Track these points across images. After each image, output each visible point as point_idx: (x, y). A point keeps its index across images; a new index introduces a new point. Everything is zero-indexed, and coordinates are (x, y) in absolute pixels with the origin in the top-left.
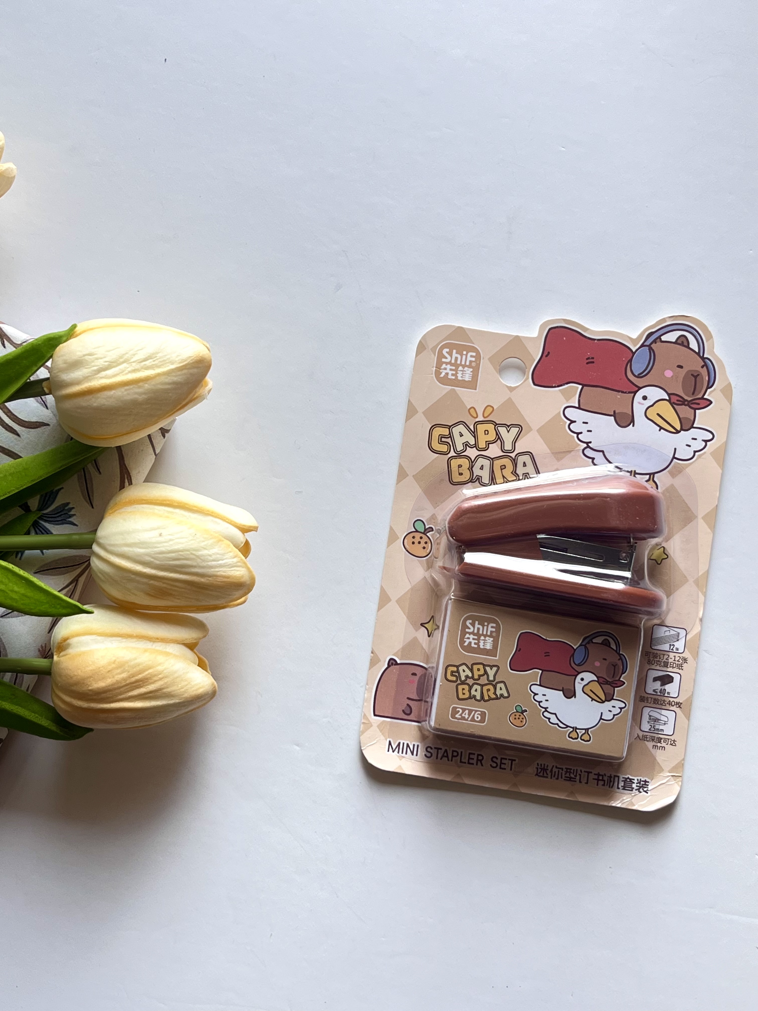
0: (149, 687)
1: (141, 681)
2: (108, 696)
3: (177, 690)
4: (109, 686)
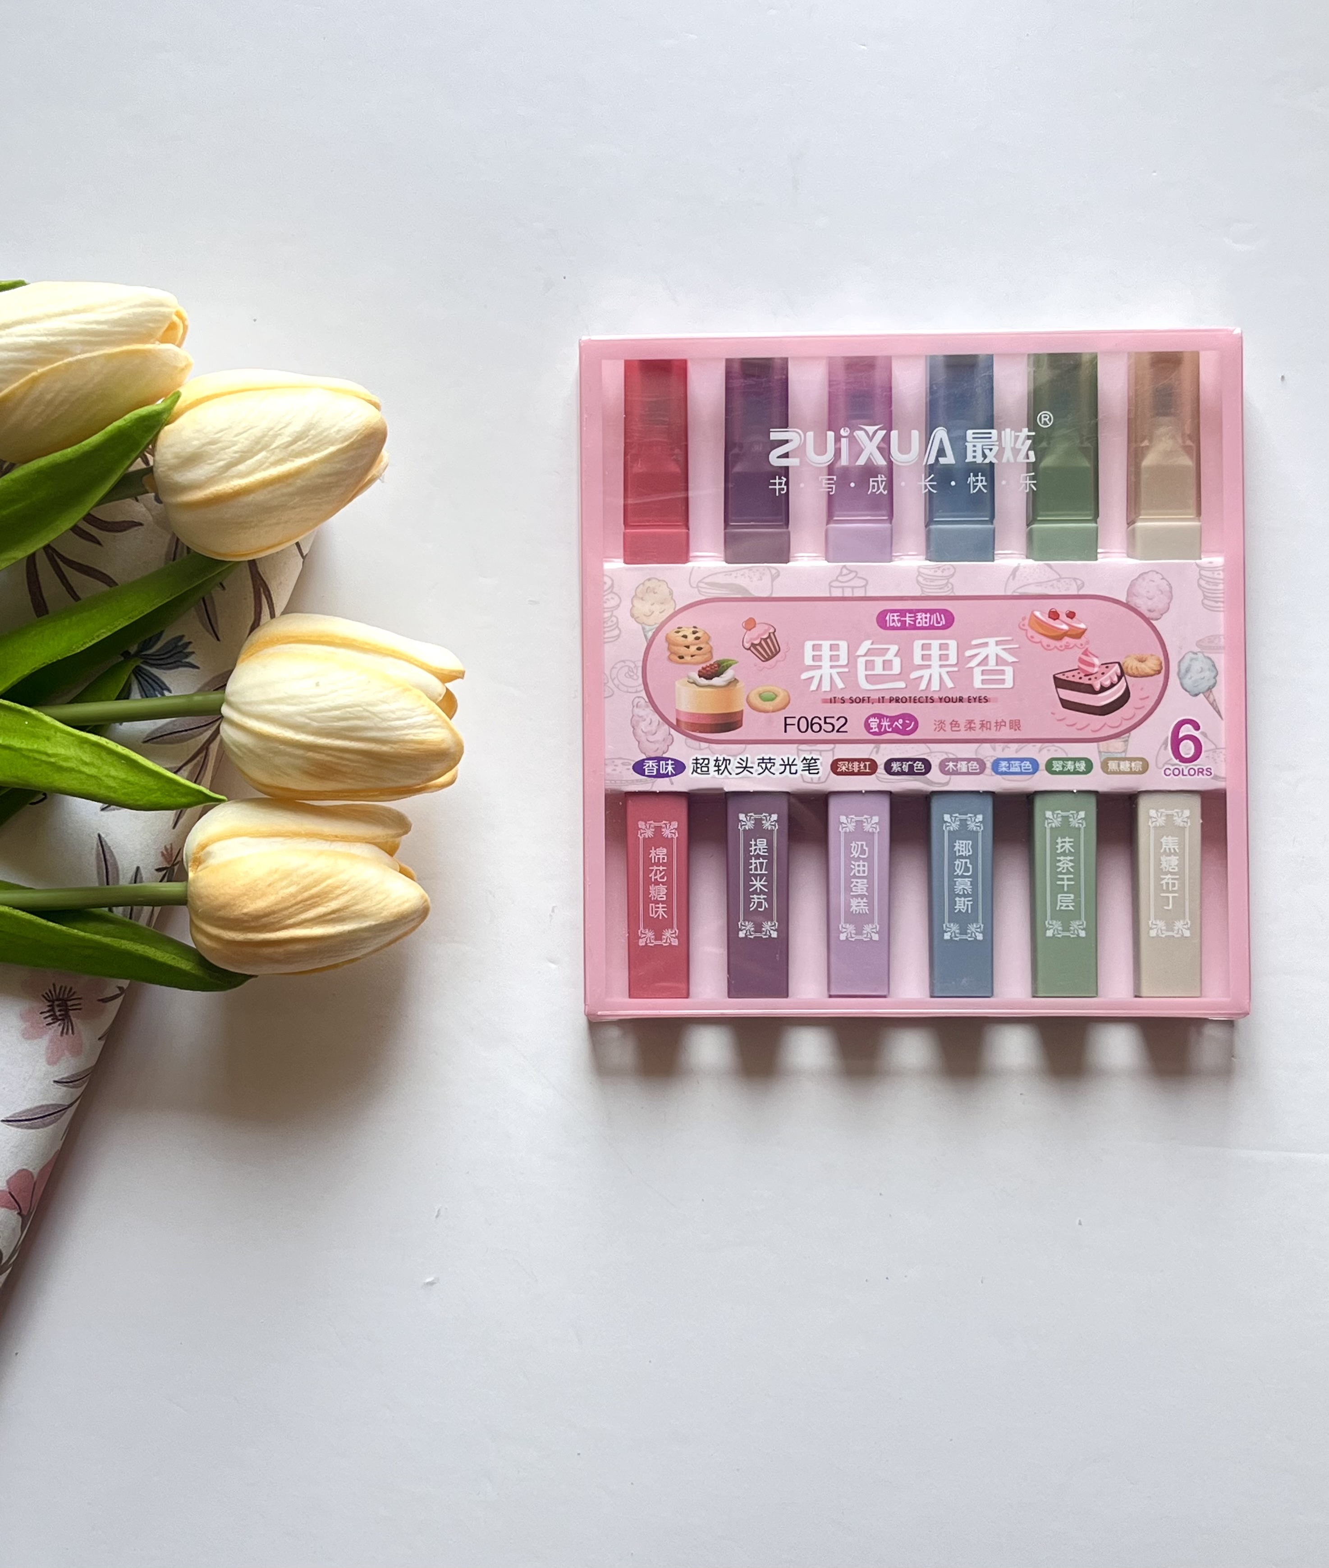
0: (329, 904)
1: (319, 897)
2: (272, 920)
3: (371, 907)
4: (272, 906)
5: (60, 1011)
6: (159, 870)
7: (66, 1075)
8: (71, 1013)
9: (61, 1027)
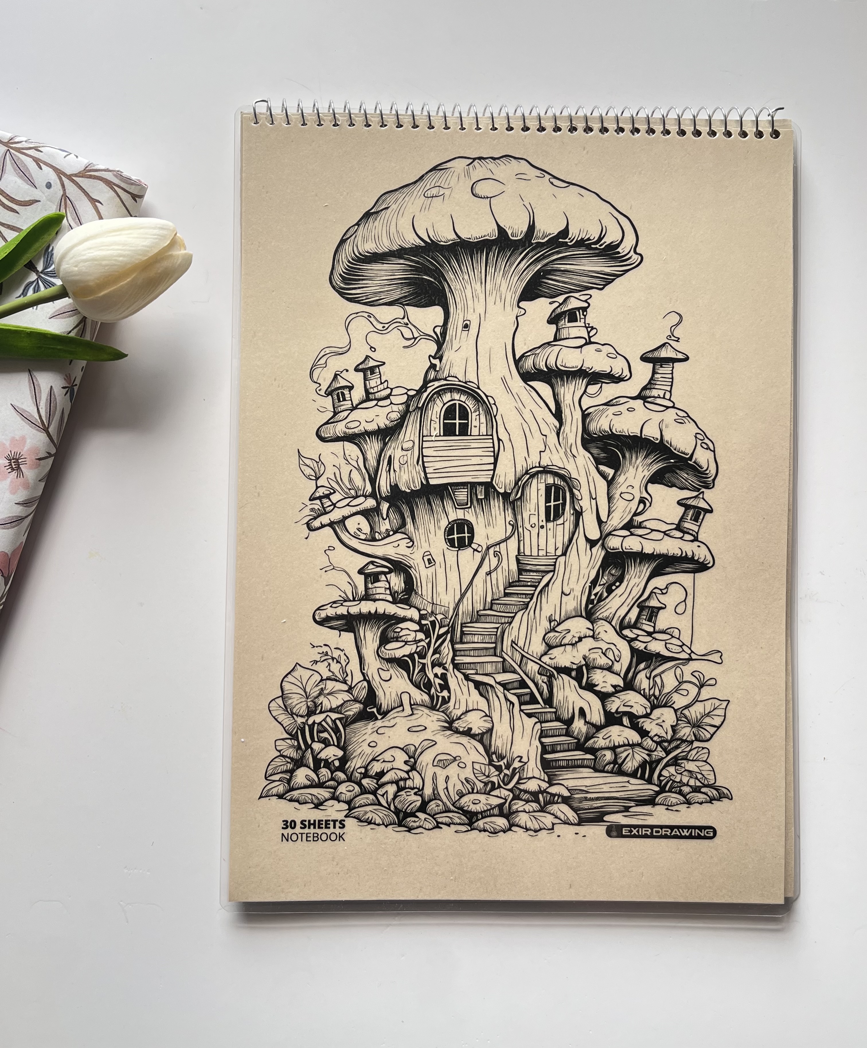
5: (15, 465)
6: (63, 388)
7: (21, 500)
8: (21, 466)
9: (16, 473)
